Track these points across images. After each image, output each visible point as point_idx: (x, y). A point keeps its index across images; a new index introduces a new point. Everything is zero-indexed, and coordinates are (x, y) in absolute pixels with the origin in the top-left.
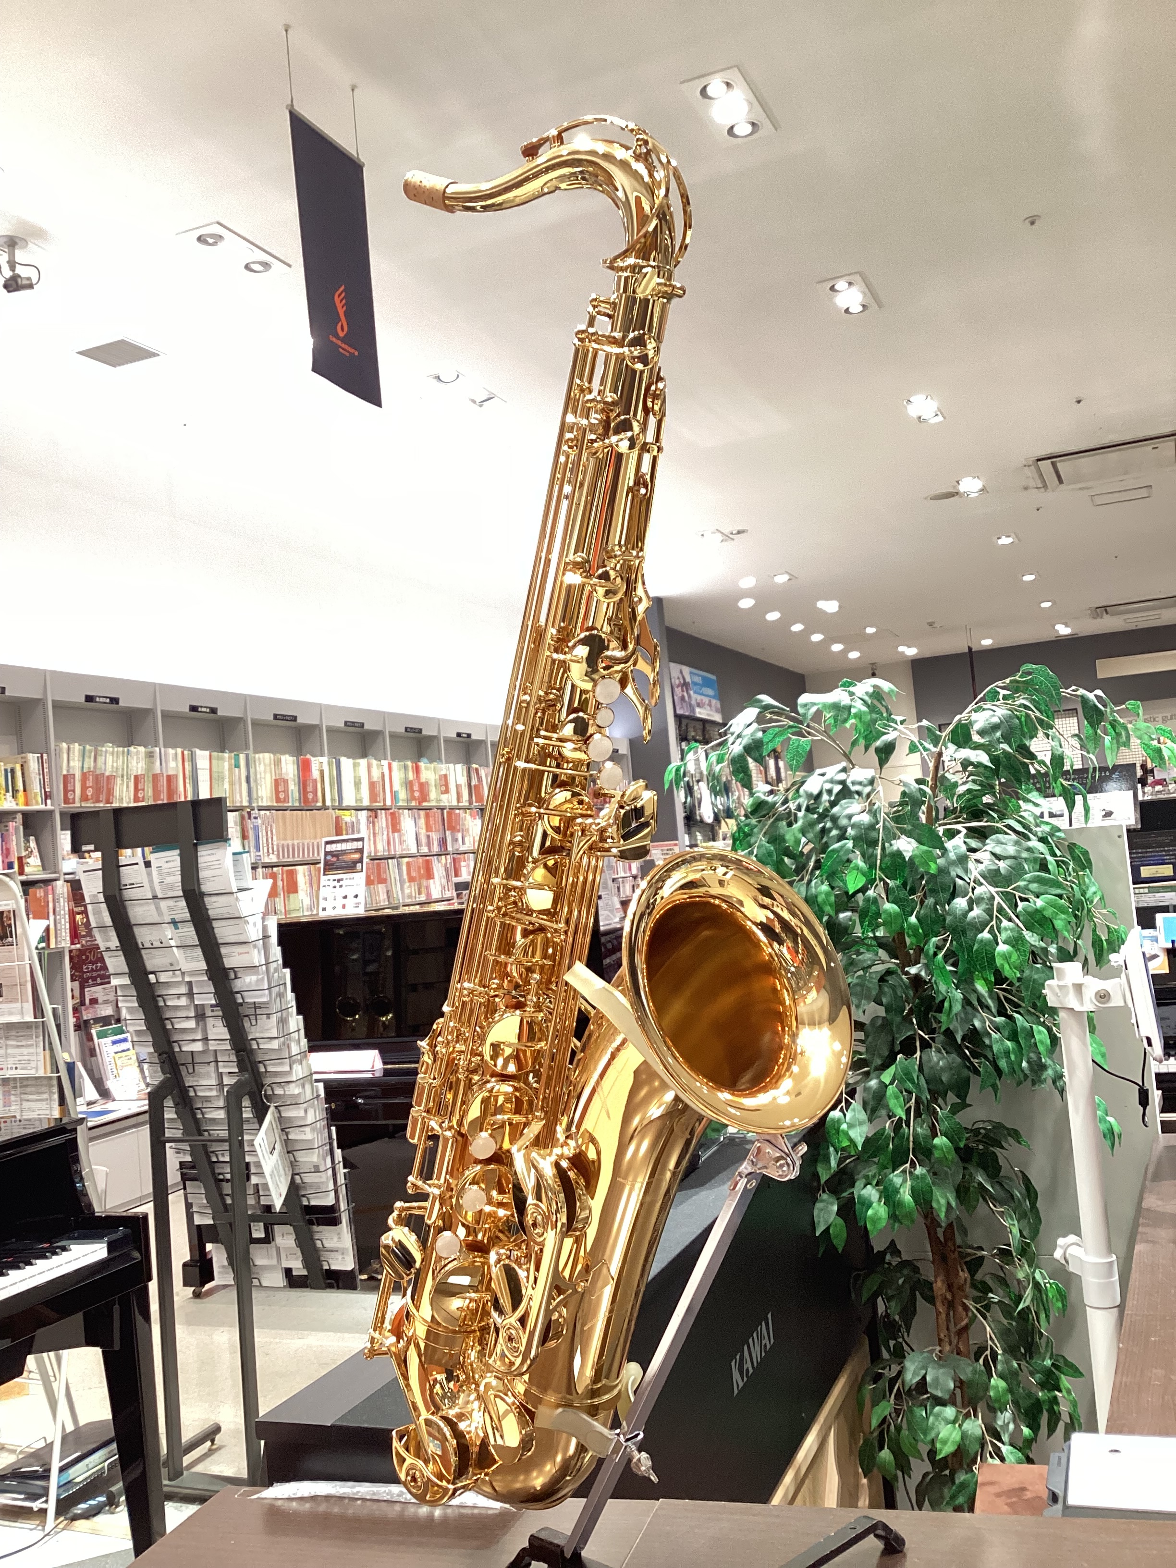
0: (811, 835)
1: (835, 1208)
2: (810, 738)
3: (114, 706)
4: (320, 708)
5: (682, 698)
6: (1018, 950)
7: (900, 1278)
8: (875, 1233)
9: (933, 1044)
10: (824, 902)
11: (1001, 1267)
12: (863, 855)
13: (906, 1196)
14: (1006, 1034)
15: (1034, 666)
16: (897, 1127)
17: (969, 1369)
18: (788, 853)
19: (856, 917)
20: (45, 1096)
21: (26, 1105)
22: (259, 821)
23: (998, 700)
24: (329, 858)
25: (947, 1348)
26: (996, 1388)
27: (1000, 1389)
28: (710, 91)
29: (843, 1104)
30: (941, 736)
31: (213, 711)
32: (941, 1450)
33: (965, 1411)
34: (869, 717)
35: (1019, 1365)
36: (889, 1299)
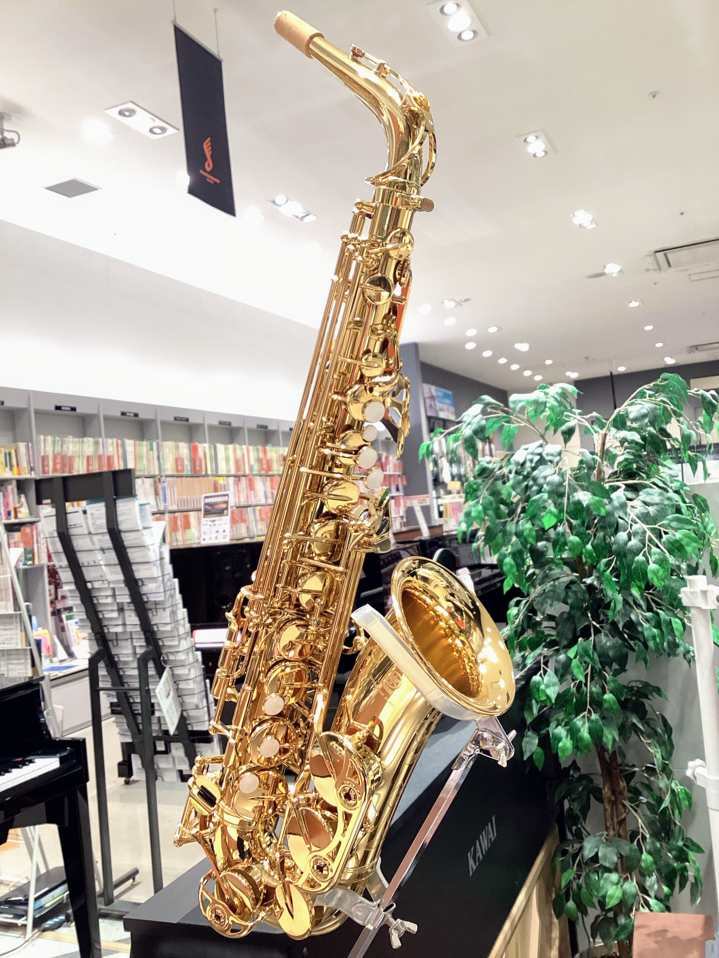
0: (519, 490)
1: (537, 741)
2: (517, 425)
3: (73, 413)
4: (203, 413)
5: (431, 406)
6: (663, 568)
7: (580, 786)
8: (564, 759)
9: (602, 631)
10: (529, 535)
11: (648, 779)
12: (555, 503)
13: (585, 734)
14: (653, 624)
15: (670, 374)
16: (579, 686)
17: (626, 848)
18: (503, 502)
19: (550, 545)
20: (22, 661)
21: (10, 666)
22: (166, 484)
23: (645, 397)
24: (207, 507)
25: (612, 833)
26: (646, 861)
27: (649, 862)
28: (446, 10)
29: (542, 671)
30: (606, 424)
31: (136, 415)
32: (608, 903)
33: (624, 876)
34: (558, 409)
35: (661, 845)
36: (572, 801)
